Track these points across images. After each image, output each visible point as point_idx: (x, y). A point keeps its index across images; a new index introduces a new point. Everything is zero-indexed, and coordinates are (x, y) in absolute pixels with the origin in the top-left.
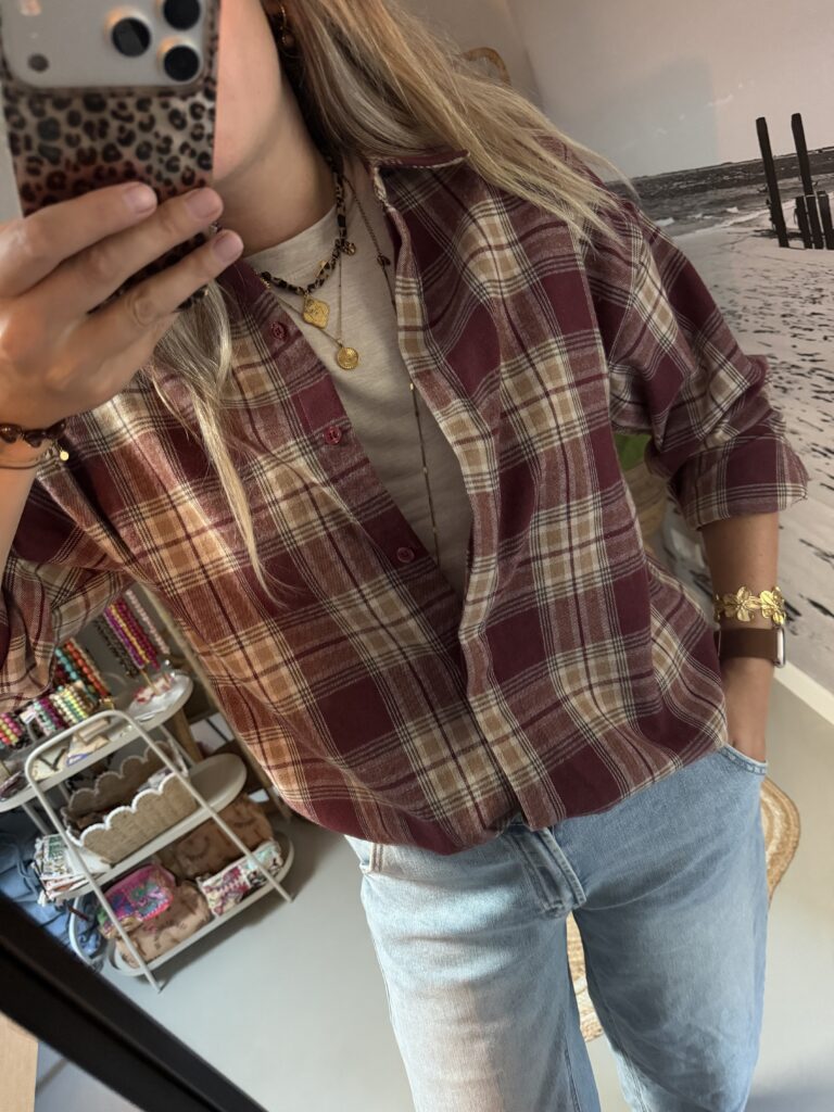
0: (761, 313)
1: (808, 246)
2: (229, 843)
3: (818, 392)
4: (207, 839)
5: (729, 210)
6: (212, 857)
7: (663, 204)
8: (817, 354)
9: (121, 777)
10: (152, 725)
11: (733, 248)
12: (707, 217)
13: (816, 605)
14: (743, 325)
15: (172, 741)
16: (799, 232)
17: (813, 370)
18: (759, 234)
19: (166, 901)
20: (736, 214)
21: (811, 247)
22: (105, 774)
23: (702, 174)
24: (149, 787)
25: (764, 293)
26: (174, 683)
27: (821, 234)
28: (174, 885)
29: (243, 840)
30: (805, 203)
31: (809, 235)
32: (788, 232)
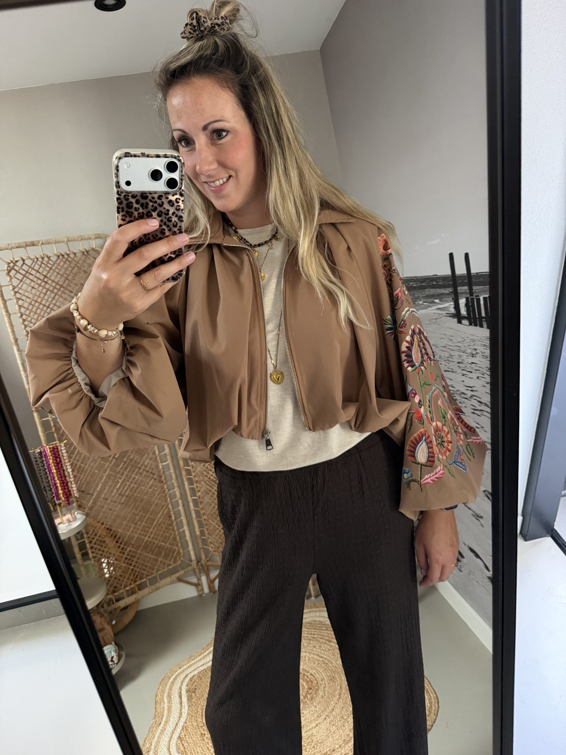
1: (470, 324)
3: (474, 409)
11: (436, 322)
13: (472, 550)
16: (467, 316)
17: (472, 396)
18: (448, 315)
25: (449, 349)
27: (476, 318)
30: (470, 301)
31: (471, 319)
32: (462, 315)
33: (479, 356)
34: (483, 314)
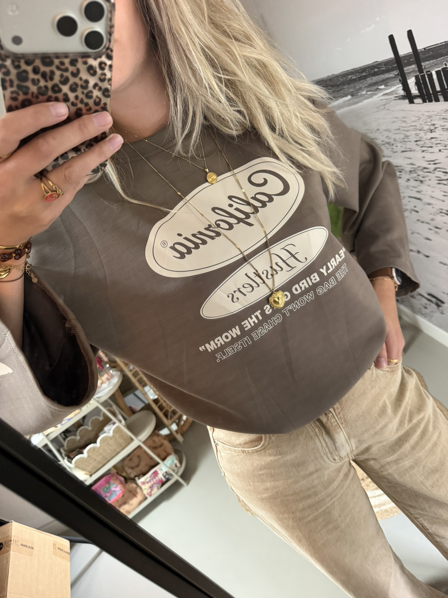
0: (404, 141)
1: (424, 101)
2: (151, 458)
3: (440, 180)
4: (139, 457)
5: (380, 87)
6: (143, 467)
7: (344, 89)
8: (436, 160)
9: (90, 428)
10: (103, 399)
11: (384, 108)
12: (369, 93)
14: (395, 149)
15: (115, 407)
16: (419, 94)
17: (435, 169)
18: (397, 98)
19: (121, 492)
21: (426, 102)
22: (82, 428)
23: (363, 69)
24: (105, 432)
25: (404, 130)
26: (112, 376)
27: (431, 94)
28: (124, 482)
29: (159, 456)
30: (420, 78)
31: (425, 96)
32: (413, 95)
33: (439, 130)
34: (438, 88)
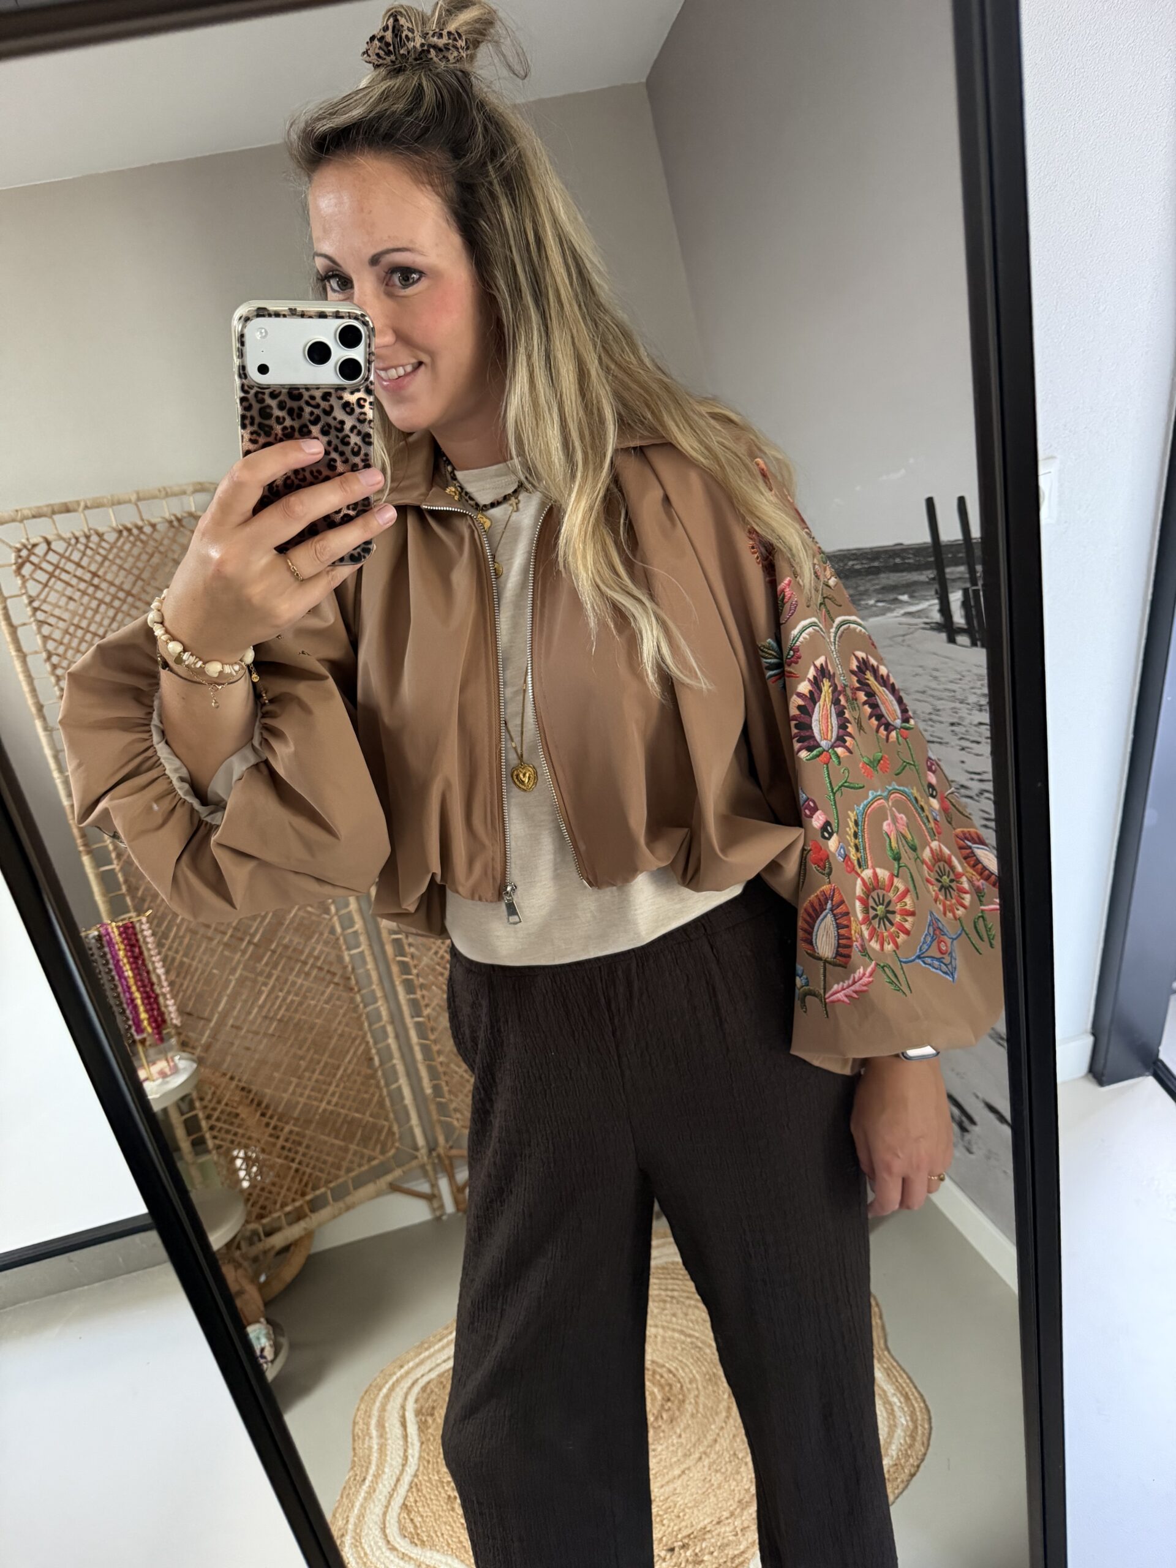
1: (974, 644)
8: (984, 774)
11: (903, 641)
12: (880, 604)
13: (991, 1108)
20: (906, 602)
21: (976, 647)
23: (875, 554)
25: (933, 696)
30: (971, 596)
31: (975, 632)
